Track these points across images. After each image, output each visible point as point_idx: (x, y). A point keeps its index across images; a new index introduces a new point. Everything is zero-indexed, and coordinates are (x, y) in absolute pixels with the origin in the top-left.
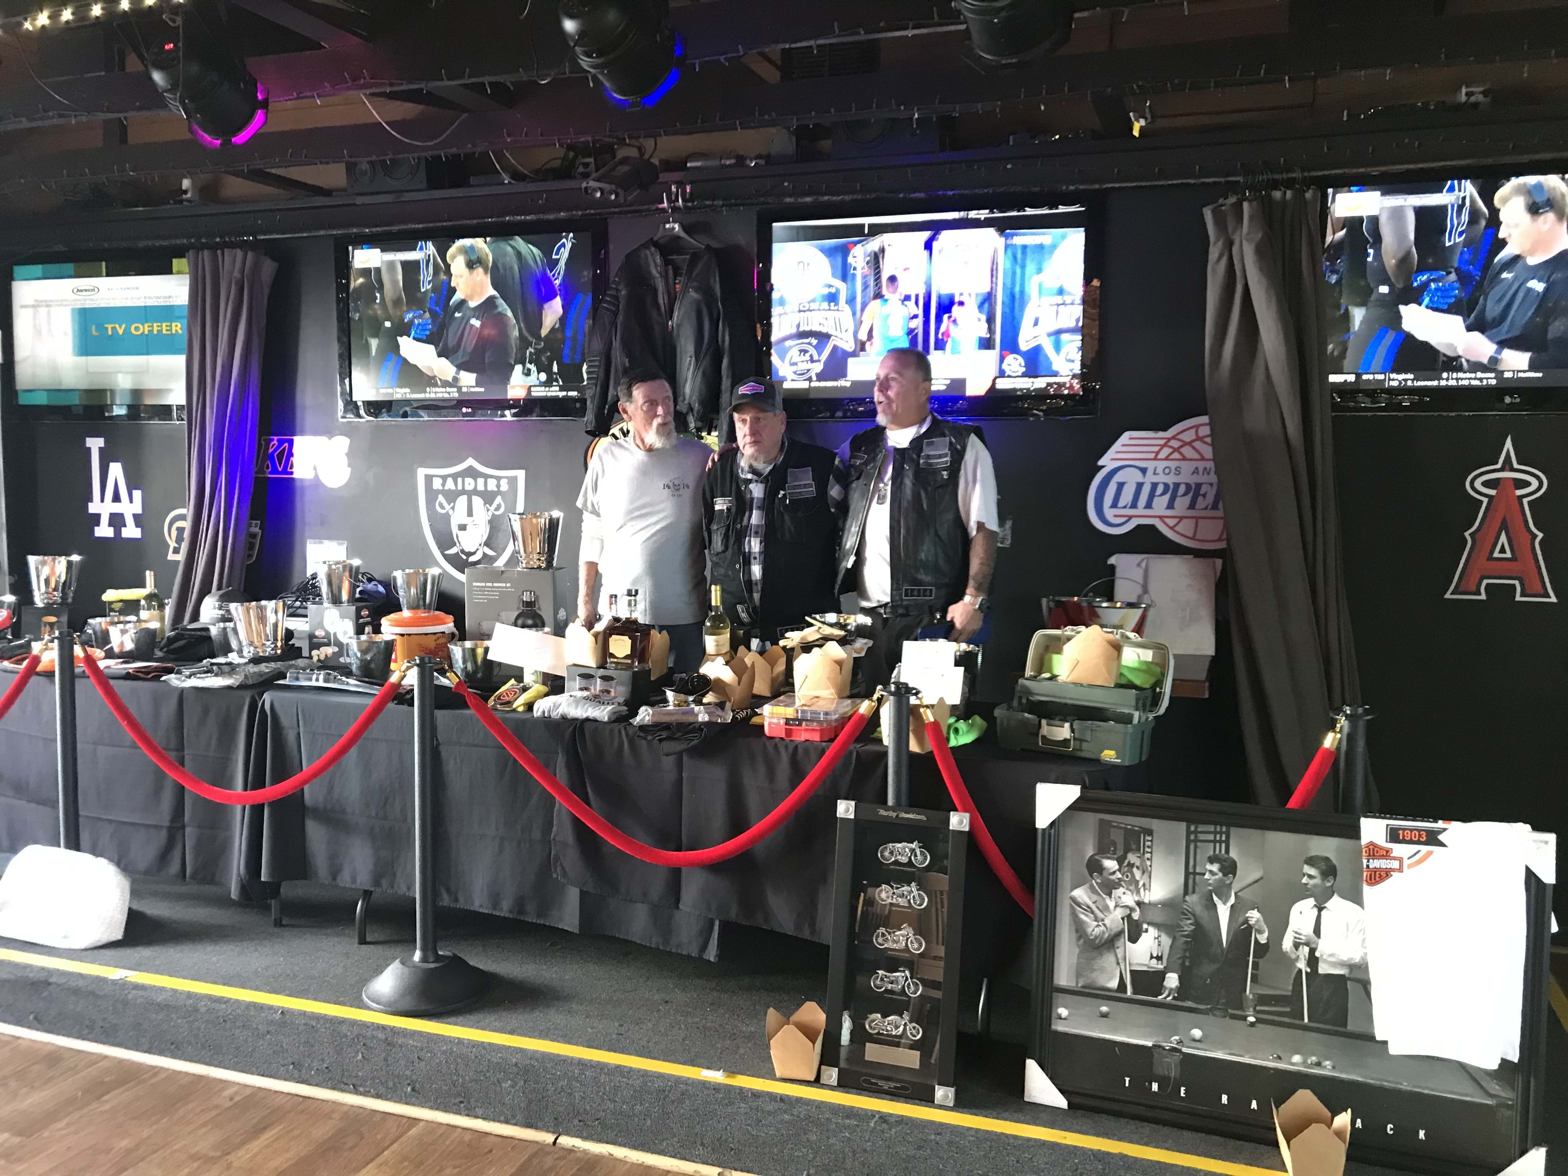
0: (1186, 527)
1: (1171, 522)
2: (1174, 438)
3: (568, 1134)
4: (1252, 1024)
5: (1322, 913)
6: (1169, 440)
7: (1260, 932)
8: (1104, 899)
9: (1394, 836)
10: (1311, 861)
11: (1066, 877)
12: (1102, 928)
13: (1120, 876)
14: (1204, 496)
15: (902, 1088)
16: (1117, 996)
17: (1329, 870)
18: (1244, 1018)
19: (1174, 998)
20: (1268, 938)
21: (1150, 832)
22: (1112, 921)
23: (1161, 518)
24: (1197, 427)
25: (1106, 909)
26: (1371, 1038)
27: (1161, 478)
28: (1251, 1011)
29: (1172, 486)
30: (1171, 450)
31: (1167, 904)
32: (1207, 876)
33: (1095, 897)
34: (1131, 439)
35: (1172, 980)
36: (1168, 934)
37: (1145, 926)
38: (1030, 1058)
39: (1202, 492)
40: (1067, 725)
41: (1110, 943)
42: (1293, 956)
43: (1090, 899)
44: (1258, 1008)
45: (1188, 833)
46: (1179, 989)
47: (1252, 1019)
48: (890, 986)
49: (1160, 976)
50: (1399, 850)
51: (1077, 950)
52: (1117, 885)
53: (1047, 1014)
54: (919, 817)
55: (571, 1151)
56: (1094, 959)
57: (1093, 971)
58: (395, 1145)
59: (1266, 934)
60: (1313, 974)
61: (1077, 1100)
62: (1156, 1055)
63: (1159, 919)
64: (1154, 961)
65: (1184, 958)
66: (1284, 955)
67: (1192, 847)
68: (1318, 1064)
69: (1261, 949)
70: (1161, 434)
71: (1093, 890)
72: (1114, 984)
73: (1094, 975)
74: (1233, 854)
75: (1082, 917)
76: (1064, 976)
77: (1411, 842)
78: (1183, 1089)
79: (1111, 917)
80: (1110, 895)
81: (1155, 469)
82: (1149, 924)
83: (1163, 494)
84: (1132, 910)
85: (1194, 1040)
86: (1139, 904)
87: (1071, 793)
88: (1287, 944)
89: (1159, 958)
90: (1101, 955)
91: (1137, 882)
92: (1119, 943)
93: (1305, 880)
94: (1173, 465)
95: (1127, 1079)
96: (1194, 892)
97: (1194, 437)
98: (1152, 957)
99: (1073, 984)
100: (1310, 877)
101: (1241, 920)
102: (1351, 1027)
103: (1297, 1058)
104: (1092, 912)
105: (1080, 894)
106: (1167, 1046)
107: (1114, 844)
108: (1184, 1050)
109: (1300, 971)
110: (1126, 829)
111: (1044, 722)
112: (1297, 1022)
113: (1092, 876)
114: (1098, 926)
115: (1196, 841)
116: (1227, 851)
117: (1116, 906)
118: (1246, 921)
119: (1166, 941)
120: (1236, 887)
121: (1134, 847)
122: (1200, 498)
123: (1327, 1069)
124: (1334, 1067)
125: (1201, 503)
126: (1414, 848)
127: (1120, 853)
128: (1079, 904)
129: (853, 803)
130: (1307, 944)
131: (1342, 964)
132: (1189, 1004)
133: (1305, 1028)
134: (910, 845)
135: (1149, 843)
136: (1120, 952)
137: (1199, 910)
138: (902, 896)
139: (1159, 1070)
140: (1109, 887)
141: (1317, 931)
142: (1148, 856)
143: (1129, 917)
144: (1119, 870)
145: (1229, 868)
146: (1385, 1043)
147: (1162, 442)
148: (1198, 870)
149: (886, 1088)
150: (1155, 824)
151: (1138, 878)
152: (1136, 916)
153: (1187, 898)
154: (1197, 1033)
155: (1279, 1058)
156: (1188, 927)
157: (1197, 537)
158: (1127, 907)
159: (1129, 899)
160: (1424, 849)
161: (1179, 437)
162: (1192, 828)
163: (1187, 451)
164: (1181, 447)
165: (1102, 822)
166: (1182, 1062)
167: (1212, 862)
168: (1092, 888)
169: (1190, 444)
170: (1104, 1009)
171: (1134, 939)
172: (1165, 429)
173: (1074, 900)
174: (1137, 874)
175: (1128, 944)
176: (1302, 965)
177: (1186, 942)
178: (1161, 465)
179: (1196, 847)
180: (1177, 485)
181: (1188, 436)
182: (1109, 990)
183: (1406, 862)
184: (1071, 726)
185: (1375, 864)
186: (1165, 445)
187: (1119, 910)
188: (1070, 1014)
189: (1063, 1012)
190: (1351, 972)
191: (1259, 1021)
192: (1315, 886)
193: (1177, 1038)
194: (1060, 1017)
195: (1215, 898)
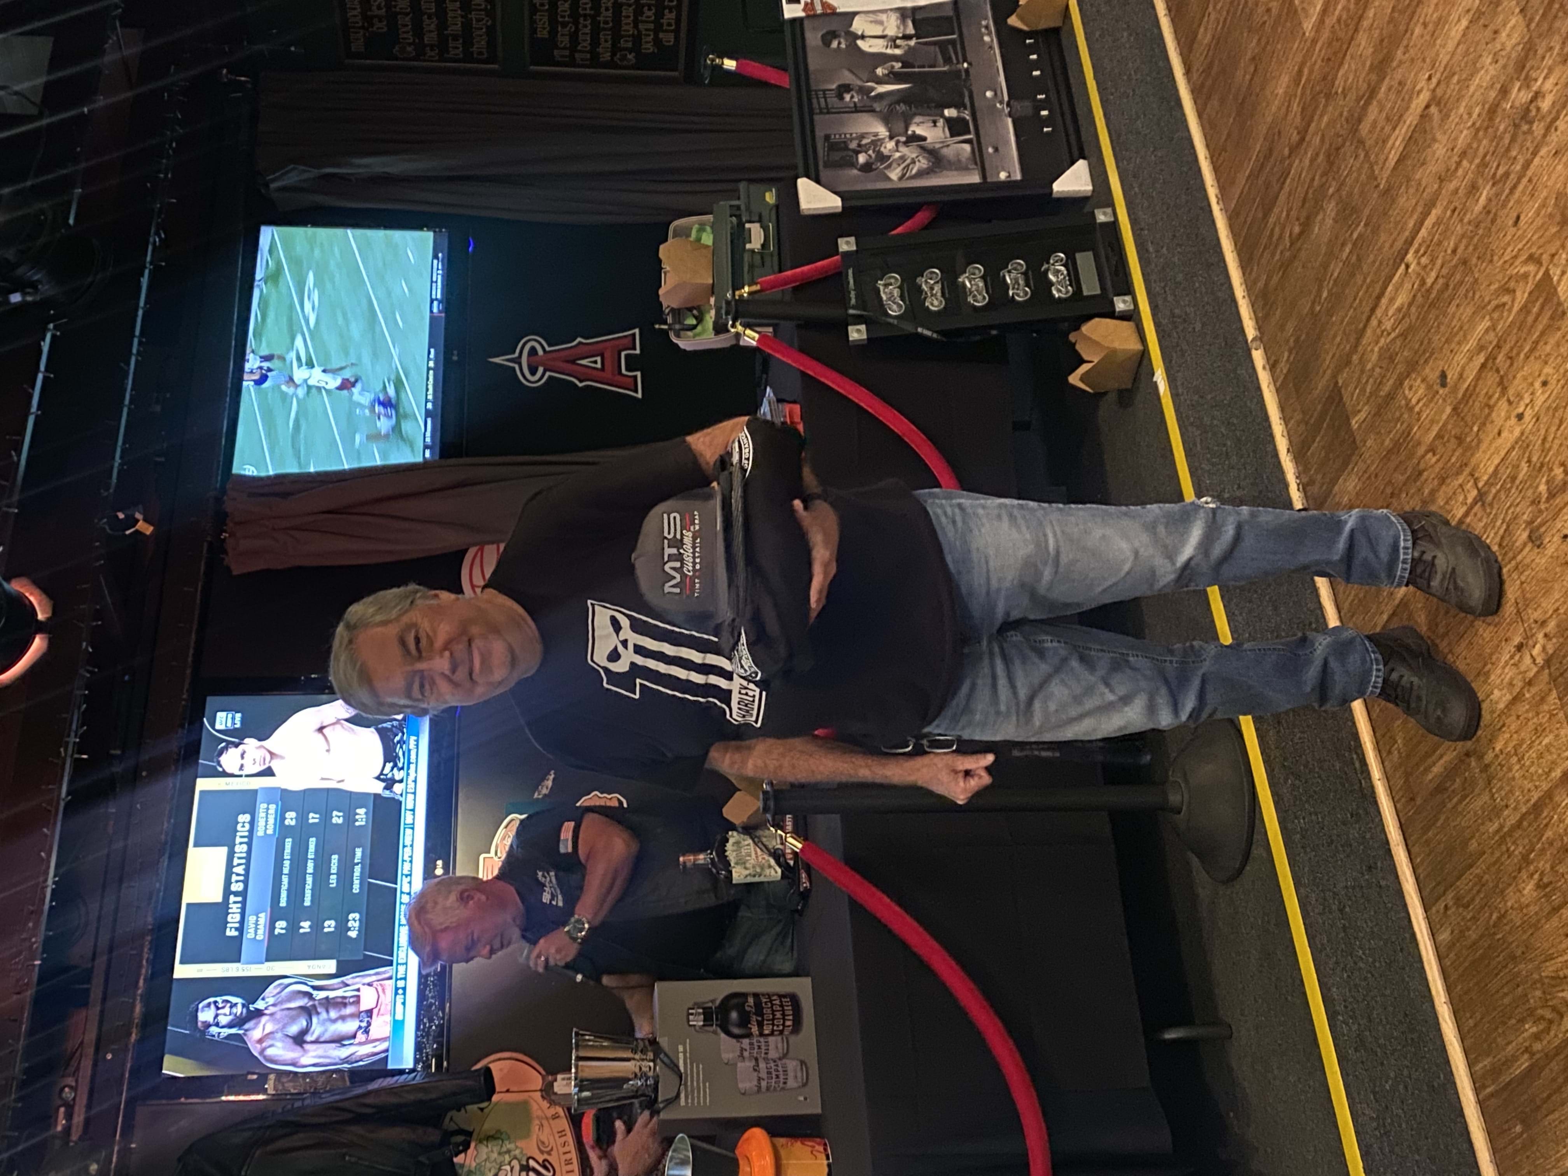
5: (867, 33)
7: (893, 67)
10: (827, 44)
11: (881, 185)
12: (921, 158)
16: (977, 144)
17: (831, 35)
20: (897, 62)
21: (828, 136)
22: (912, 153)
28: (959, 66)
32: (856, 100)
33: (894, 165)
35: (949, 112)
38: (1049, 191)
41: (931, 152)
42: (906, 47)
45: (821, 113)
46: (956, 107)
48: (1021, 282)
49: (949, 121)
51: (945, 172)
52: (879, 153)
53: (1009, 184)
59: (894, 64)
60: (918, 36)
61: (1076, 153)
62: (1018, 114)
63: (902, 125)
64: (938, 125)
65: (928, 107)
66: (906, 53)
67: (833, 111)
68: (987, 27)
73: (963, 160)
75: (914, 172)
76: (971, 178)
78: (1039, 97)
79: (908, 154)
82: (907, 130)
84: (897, 143)
85: (996, 94)
87: (804, 185)
88: (898, 52)
89: (935, 122)
90: (943, 157)
93: (843, 46)
95: (1045, 130)
96: (872, 107)
98: (935, 126)
99: (976, 172)
100: (839, 43)
101: (886, 78)
103: (987, 39)
104: (908, 166)
106: (1007, 110)
107: (842, 158)
108: (1006, 98)
109: (917, 43)
110: (829, 150)
111: (748, 246)
114: (919, 161)
115: (827, 109)
116: (832, 90)
118: (888, 75)
119: (918, 119)
120: (859, 83)
121: (842, 145)
124: (986, 18)
129: (850, 328)
130: (894, 41)
131: (904, 22)
132: (967, 100)
133: (961, 35)
134: (881, 288)
135: (837, 136)
136: (937, 146)
137: (885, 103)
138: (932, 289)
139: (1029, 111)
140: (883, 158)
141: (883, 37)
142: (848, 136)
143: (905, 143)
145: (845, 88)
148: (852, 105)
150: (820, 134)
153: (878, 109)
155: (990, 47)
156: (902, 107)
158: (896, 145)
159: (890, 144)
162: (818, 111)
165: (827, 165)
166: (1017, 100)
167: (843, 98)
170: (990, 150)
171: (924, 139)
174: (864, 142)
176: (912, 43)
177: (916, 107)
185: (819, 9)
188: (1004, 170)
189: (1003, 175)
190: (908, 18)
192: (846, 40)
193: (998, 105)
194: (1009, 176)
195: (873, 94)
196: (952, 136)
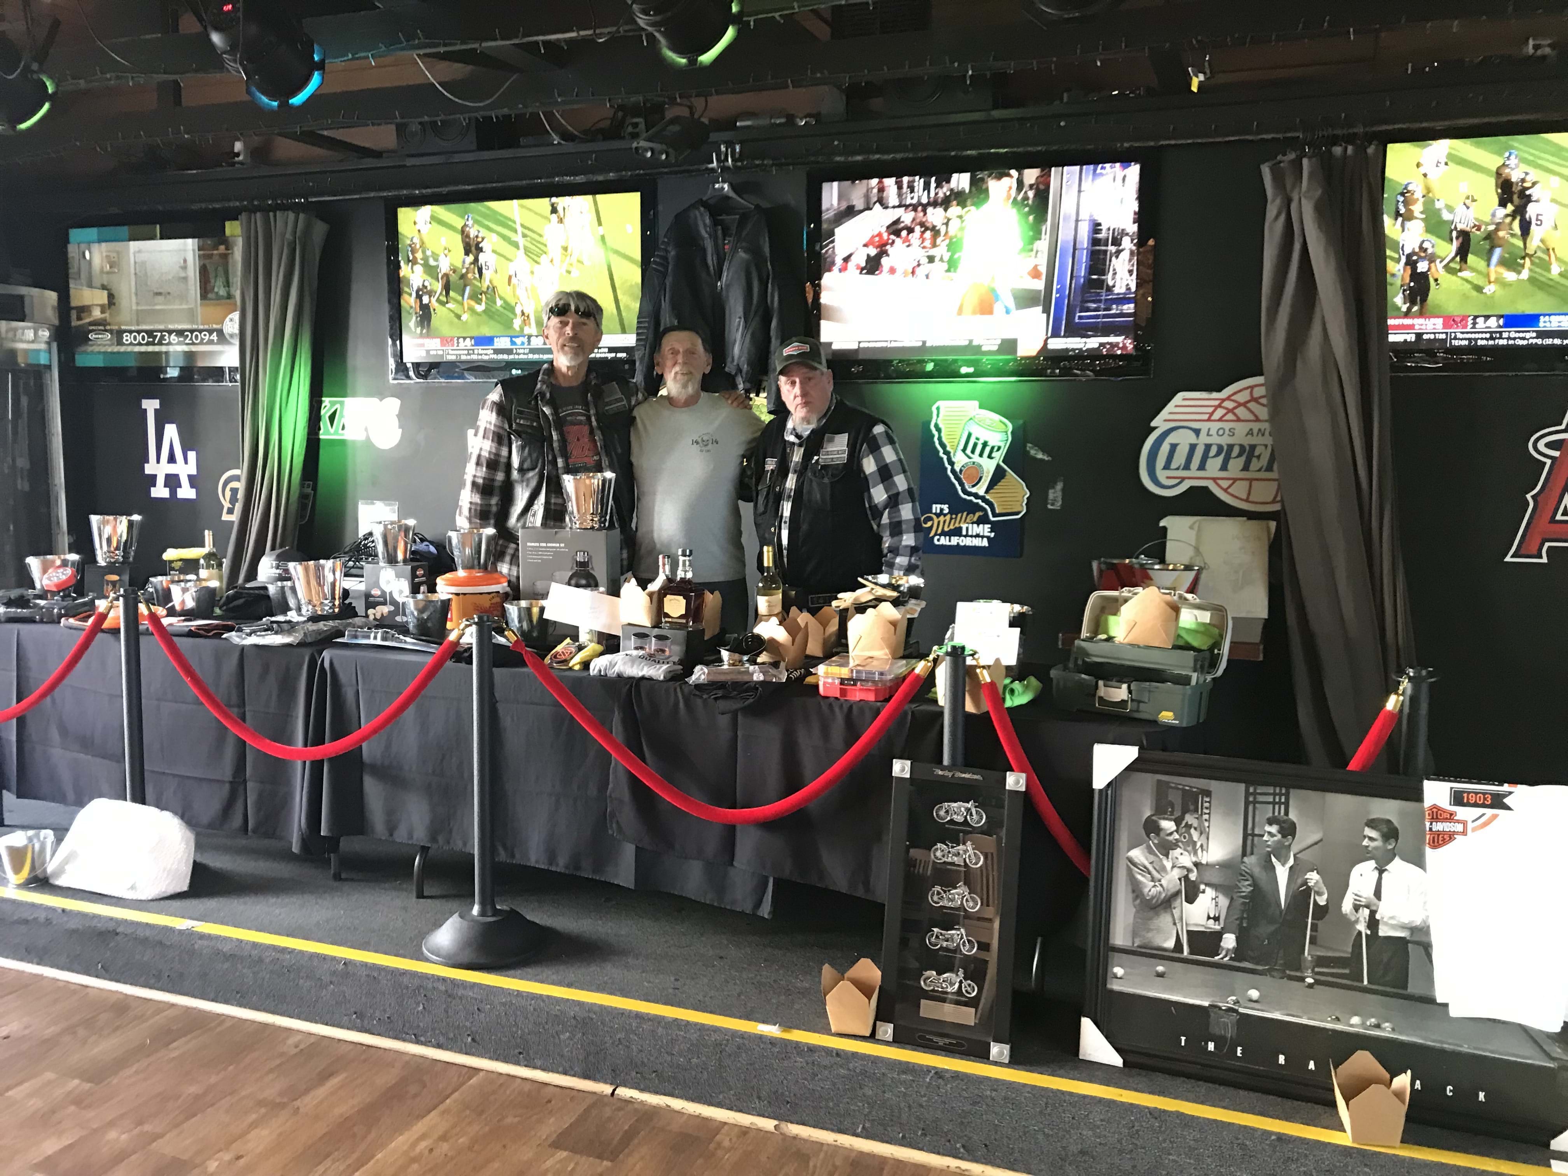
0: (1240, 489)
1: (1225, 484)
2: (1228, 398)
3: (625, 1086)
4: (1310, 986)
5: (1384, 875)
6: (1223, 400)
7: (1319, 894)
8: (1161, 860)
9: (1458, 799)
10: (1372, 824)
11: (1123, 838)
12: (1159, 889)
13: (1176, 836)
14: (1259, 457)
15: (957, 1045)
16: (1173, 956)
17: (1390, 833)
18: (1302, 979)
19: (1231, 959)
20: (1327, 900)
21: (1208, 793)
22: (1169, 881)
23: (1214, 479)
24: (1252, 388)
25: (1162, 869)
26: (1431, 1001)
27: (1215, 440)
28: (1309, 973)
29: (1225, 448)
30: (1224, 411)
31: (1225, 866)
32: (1266, 838)
33: (1152, 858)
34: (1184, 399)
35: (1229, 941)
36: (1226, 894)
37: (1202, 887)
38: (1084, 1016)
39: (1257, 453)
40: (1125, 686)
41: (1166, 903)
42: (1353, 919)
43: (1147, 859)
44: (1317, 970)
45: (1247, 794)
46: (1236, 950)
47: (1310, 980)
48: (945, 944)
49: (1217, 936)
50: (1462, 813)
51: (1134, 910)
52: (1175, 845)
53: (1102, 973)
54: (975, 777)
55: (629, 1102)
56: (1151, 919)
57: (1149, 930)
58: (456, 1095)
59: (1325, 896)
60: (1373, 937)
61: (1131, 1058)
62: (1212, 1015)
63: (1215, 880)
64: (1211, 921)
65: (1241, 919)
66: (1344, 917)
67: (1251, 808)
68: (1378, 1026)
69: (1321, 912)
70: (1215, 395)
71: (1151, 851)
72: (1170, 944)
73: (1150, 935)
74: (1292, 816)
75: (1139, 877)
76: (1120, 936)
77: (1476, 805)
78: (1239, 1049)
79: (1168, 877)
80: (1167, 855)
81: (1209, 429)
82: (1206, 885)
83: (1218, 454)
84: (1189, 870)
85: (1251, 1000)
86: (1197, 865)
87: (1130, 753)
88: (1347, 906)
89: (1216, 919)
90: (1157, 914)
91: (1195, 843)
92: (1177, 903)
93: (1366, 842)
94: (1227, 426)
95: (1183, 1038)
96: (1252, 854)
97: (1249, 398)
98: (1209, 918)
99: (1130, 944)
100: (1371, 839)
101: (1300, 881)
102: (1412, 989)
103: (1355, 1020)
104: (1149, 873)
105: (1137, 854)
106: (1224, 1006)
107: (1172, 805)
108: (1241, 1010)
109: (1360, 933)
110: (1184, 790)
111: (1101, 683)
112: (1356, 984)
113: (1148, 836)
114: (1155, 886)
115: (1255, 802)
116: (1287, 813)
117: (1173, 867)
118: (1305, 883)
119: (1224, 902)
120: (1295, 848)
121: (1192, 807)
122: (1254, 460)
123: (1387, 1031)
124: (1393, 1029)
125: (1255, 464)
126: (1479, 811)
127: (1178, 813)
128: (1135, 864)
129: (909, 762)
130: (1367, 907)
131: (1403, 927)
132: (1246, 964)
134: (966, 805)
135: (1207, 805)
136: (1176, 912)
137: (1257, 871)
138: (958, 854)
139: (1215, 1030)
140: (1166, 848)
141: (1378, 893)
142: (1206, 817)
143: (1186, 878)
144: (1177, 831)
145: (1288, 830)
146: (1446, 1005)
147: (1217, 403)
148: (1257, 832)
149: (941, 1044)
150: (1214, 785)
151: (1195, 838)
152: (1193, 877)
153: (1246, 859)
154: (1254, 994)
155: (1338, 1019)
156: (1246, 888)
157: (1251, 499)
158: (1184, 867)
159: (1186, 860)
160: (1489, 812)
161: (1233, 398)
162: (1251, 790)
163: (1241, 412)
164: (1235, 408)
165: (1159, 783)
166: (1238, 1021)
167: (1270, 824)
168: (1149, 848)
169: (1244, 405)
170: (1160, 969)
171: (1191, 899)
172: (1219, 390)
173: (1130, 860)
174: (1195, 835)
175: (1184, 903)
176: (1362, 927)
177: (1244, 904)
178: (1215, 426)
179: (1254, 809)
180: (1231, 447)
181: (1243, 397)
182: (1165, 950)
183: (1470, 826)
184: (1129, 687)
185: (1439, 827)
186: (1219, 406)
187: (1176, 870)
188: (1125, 973)
189: (1119, 971)
190: (1412, 934)
191: (1317, 982)
192: (1376, 848)
193: (1234, 998)
194: (1115, 976)
195: (1274, 859)
196: (1189, 932)
